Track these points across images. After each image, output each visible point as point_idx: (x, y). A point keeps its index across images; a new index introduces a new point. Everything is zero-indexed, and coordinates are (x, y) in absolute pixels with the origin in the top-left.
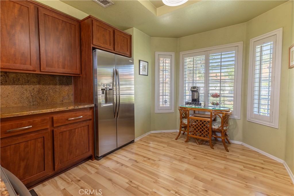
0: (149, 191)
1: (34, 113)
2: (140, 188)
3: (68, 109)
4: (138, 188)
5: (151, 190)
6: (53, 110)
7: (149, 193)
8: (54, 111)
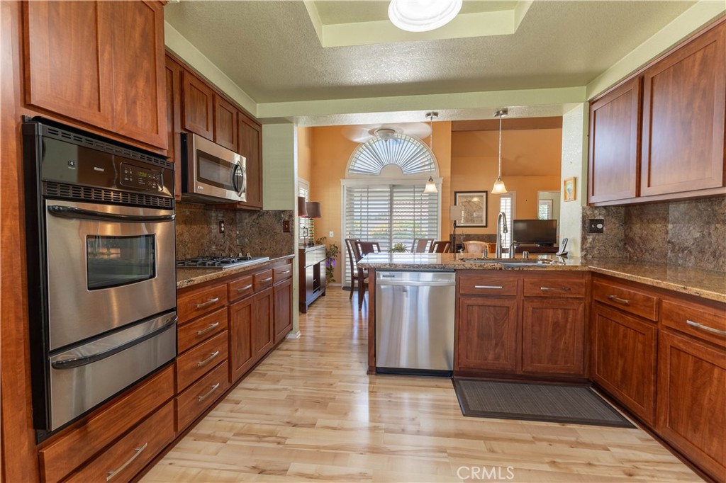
1: (630, 279)
3: (686, 292)
6: (657, 283)
8: (658, 285)
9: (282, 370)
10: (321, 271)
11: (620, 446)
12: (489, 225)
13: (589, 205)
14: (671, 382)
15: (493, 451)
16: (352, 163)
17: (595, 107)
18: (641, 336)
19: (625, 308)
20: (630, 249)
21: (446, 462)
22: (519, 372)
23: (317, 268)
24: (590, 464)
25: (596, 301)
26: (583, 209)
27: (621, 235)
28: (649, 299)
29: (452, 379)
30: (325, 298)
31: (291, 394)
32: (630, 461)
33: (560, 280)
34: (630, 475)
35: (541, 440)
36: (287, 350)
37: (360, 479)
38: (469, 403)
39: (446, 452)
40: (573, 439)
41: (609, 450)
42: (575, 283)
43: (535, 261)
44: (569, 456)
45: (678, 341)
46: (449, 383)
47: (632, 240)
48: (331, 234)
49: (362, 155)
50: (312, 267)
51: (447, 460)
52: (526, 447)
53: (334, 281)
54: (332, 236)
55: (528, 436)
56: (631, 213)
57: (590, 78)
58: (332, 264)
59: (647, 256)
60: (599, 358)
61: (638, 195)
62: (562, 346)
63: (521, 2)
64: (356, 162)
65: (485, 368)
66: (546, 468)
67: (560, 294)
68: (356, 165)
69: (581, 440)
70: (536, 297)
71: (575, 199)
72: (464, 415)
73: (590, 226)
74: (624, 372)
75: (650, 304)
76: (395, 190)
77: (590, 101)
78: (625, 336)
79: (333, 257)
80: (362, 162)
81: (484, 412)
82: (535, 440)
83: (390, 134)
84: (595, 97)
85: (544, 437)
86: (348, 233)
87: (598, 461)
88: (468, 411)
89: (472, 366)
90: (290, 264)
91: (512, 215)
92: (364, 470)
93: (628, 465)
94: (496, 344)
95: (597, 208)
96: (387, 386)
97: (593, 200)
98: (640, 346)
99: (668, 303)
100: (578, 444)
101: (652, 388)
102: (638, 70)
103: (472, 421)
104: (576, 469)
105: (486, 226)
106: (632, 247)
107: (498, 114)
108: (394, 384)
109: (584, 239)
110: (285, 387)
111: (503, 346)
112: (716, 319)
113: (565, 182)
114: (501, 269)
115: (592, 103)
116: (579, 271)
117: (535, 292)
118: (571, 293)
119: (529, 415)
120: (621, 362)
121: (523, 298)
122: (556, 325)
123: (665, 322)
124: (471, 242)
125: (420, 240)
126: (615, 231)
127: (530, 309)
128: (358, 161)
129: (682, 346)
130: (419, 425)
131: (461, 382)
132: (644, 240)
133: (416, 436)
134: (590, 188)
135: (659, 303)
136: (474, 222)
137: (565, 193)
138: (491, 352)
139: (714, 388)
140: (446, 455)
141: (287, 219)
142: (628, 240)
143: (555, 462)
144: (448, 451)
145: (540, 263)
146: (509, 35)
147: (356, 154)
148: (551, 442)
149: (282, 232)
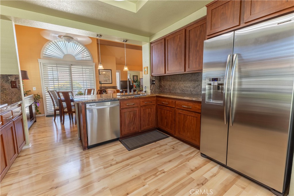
0: (147, 182)
2: (153, 177)
4: (154, 175)
5: (148, 183)
7: (146, 181)
9: (30, 166)
10: (33, 109)
11: (169, 143)
12: (113, 83)
13: (152, 76)
14: (178, 122)
15: (142, 158)
16: (45, 51)
17: (152, 45)
18: (171, 112)
19: (167, 105)
20: (161, 89)
21: (131, 168)
22: (140, 131)
23: (30, 107)
24: (165, 150)
25: (158, 104)
26: (150, 77)
27: (159, 85)
28: (173, 102)
29: (119, 141)
30: (36, 123)
31: (44, 175)
32: (172, 145)
33: (149, 99)
34: (174, 149)
35: (152, 149)
36: (26, 155)
37: (103, 190)
38: (129, 146)
39: (129, 165)
40: (159, 145)
41: (167, 145)
42: (153, 100)
43: (140, 94)
44: (160, 150)
45: (180, 111)
46: (119, 142)
47: (161, 86)
48: (34, 89)
49: (50, 47)
50: (28, 107)
51: (131, 167)
52: (150, 152)
53: (40, 113)
54: (35, 90)
55: (149, 149)
56: (161, 78)
57: (151, 35)
58: (37, 105)
59: (165, 90)
60: (160, 121)
61: (165, 73)
62: (150, 120)
63: (139, 1)
64: (47, 50)
65: (130, 133)
66: (157, 156)
67: (150, 104)
68: (47, 52)
69: (161, 145)
70: (143, 106)
71: (148, 74)
72: (129, 151)
73: (152, 82)
74: (167, 123)
75: (173, 103)
76: (72, 67)
77: (150, 43)
78: (167, 113)
79: (37, 101)
80: (50, 50)
81: (134, 147)
82: (151, 149)
83: (71, 39)
84: (152, 42)
85: (153, 147)
86: (46, 88)
87: (166, 148)
88: (130, 149)
89: (126, 134)
90: (21, 107)
91: (120, 79)
92: (103, 187)
93: (172, 146)
94: (133, 124)
95: (153, 77)
96: (95, 152)
97: (153, 74)
98: (171, 115)
99: (177, 102)
100: (161, 146)
101: (174, 125)
102: (164, 36)
103: (132, 152)
104: (163, 153)
105: (112, 83)
106: (162, 88)
107: (124, 41)
108: (99, 150)
109: (151, 86)
110: (38, 173)
111: (135, 124)
112: (188, 104)
113: (144, 68)
114: (134, 98)
115: (151, 43)
116: (154, 96)
117: (144, 104)
118: (152, 103)
119: (147, 143)
120: (166, 120)
121: (140, 107)
122: (149, 113)
123: (177, 107)
124: (109, 89)
125: (88, 90)
126: (158, 84)
127: (142, 110)
128: (48, 50)
129: (181, 112)
130: (116, 160)
131: (123, 140)
132: (165, 86)
133: (117, 165)
134: (152, 71)
135: (175, 102)
136: (107, 81)
137: (144, 72)
138: (132, 127)
139: (188, 121)
140: (130, 166)
141: (13, 80)
142: (160, 86)
143: (158, 153)
144: (130, 164)
145: (141, 95)
146: (134, 13)
147: (47, 46)
148: (155, 148)
149: (11, 88)
